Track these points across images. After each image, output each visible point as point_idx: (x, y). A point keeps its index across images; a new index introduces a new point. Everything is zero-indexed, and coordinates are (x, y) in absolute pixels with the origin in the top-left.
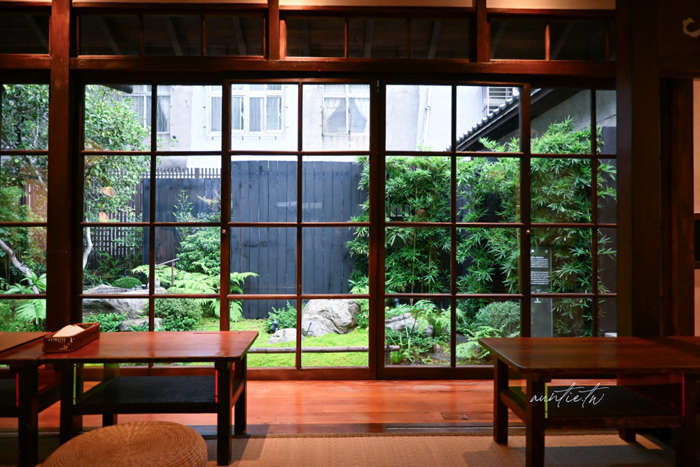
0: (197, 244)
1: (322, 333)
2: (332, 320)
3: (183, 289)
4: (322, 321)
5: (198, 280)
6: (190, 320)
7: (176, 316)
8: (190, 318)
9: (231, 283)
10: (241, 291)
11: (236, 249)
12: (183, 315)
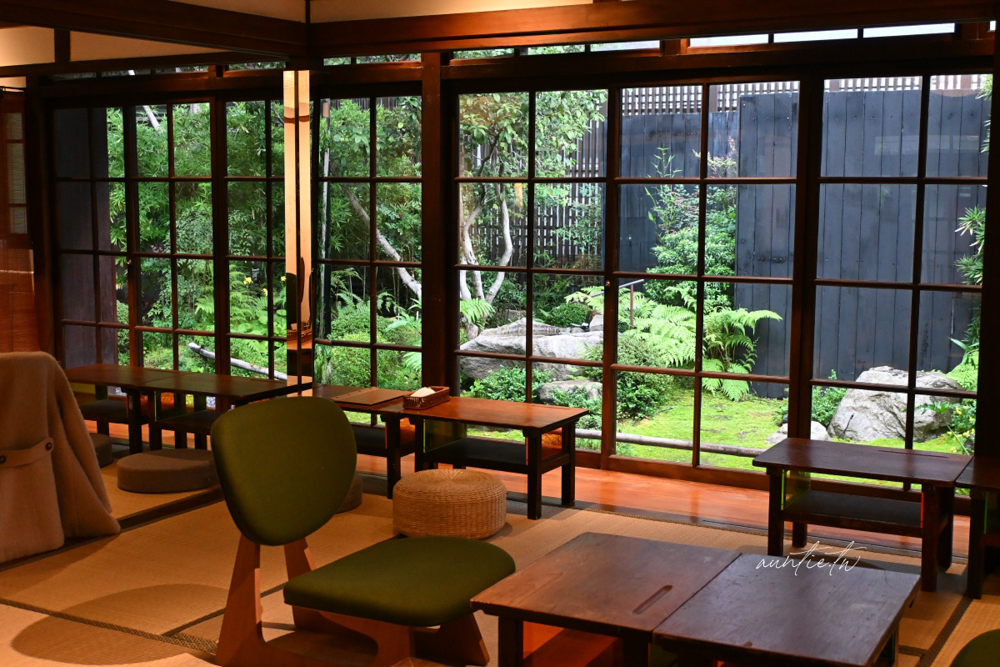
0: (679, 253)
1: (874, 436)
2: (894, 414)
3: (645, 335)
4: (875, 415)
5: (674, 320)
6: (646, 390)
7: (624, 382)
8: (648, 387)
9: (733, 330)
10: (750, 345)
11: (746, 265)
12: (637, 382)
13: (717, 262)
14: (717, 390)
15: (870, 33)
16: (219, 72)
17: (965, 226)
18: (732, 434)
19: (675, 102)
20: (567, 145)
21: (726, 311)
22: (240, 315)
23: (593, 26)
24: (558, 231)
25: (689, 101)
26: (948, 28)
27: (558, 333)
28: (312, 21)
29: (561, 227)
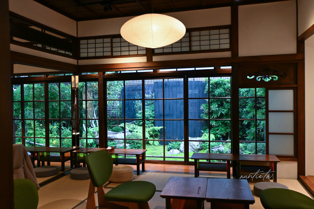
0: (142, 115)
2: (192, 147)
3: (137, 133)
7: (134, 143)
8: (139, 144)
9: (155, 131)
10: (159, 134)
11: (157, 117)
12: (137, 143)
13: (150, 117)
14: (153, 144)
15: (197, 69)
16: (47, 77)
17: (202, 108)
18: (158, 153)
19: (135, 83)
20: (118, 93)
21: (154, 127)
22: (38, 133)
23: (147, 66)
24: (112, 112)
25: (138, 83)
26: (213, 68)
27: (117, 134)
28: (79, 65)
29: (112, 110)
